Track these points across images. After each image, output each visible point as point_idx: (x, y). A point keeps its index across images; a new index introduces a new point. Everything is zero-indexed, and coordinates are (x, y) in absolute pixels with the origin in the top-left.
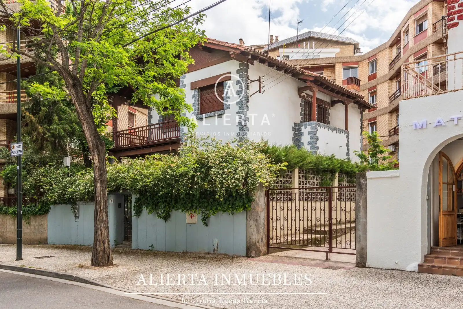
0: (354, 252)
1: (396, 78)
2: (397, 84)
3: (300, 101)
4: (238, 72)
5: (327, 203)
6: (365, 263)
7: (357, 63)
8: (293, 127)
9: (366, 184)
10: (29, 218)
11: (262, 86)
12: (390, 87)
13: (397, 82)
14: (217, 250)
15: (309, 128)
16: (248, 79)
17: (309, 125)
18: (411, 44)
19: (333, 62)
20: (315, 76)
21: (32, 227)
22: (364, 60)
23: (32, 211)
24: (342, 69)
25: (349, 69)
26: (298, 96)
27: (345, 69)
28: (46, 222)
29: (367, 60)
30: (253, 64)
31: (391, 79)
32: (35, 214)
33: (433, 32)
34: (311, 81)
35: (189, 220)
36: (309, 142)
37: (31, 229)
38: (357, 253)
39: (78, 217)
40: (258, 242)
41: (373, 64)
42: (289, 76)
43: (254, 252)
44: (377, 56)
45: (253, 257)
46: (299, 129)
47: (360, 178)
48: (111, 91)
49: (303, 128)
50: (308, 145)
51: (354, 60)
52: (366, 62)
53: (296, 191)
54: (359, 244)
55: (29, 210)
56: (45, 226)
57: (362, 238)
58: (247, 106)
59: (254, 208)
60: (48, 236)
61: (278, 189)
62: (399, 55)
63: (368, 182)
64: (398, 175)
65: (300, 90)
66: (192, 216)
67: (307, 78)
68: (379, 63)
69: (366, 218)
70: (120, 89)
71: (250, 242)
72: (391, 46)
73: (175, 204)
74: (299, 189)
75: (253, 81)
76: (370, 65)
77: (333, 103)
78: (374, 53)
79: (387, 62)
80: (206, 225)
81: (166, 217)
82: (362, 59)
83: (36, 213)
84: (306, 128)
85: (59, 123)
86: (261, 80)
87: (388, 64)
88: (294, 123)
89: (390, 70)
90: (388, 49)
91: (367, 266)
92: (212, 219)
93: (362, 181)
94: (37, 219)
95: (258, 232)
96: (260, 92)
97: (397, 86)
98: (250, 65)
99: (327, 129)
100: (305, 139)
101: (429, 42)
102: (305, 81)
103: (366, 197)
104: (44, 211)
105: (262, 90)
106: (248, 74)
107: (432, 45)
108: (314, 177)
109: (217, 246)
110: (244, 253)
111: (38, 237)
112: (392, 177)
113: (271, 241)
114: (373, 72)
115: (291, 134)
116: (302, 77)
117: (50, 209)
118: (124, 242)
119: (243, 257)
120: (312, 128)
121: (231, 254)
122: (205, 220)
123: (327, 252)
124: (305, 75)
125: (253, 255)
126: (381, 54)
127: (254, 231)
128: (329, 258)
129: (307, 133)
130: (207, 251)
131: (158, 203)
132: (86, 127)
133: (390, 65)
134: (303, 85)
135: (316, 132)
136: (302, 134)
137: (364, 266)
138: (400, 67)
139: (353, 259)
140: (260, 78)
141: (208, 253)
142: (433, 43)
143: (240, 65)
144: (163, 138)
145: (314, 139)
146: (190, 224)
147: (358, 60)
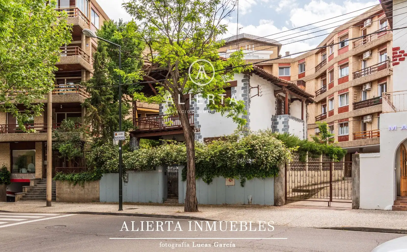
0: (351, 201)
1: (320, 78)
2: (321, 82)
3: (274, 99)
4: (243, 81)
5: (329, 172)
6: (359, 207)
7: (289, 64)
8: (271, 119)
9: (359, 161)
10: (83, 183)
11: (260, 91)
12: (316, 84)
13: (321, 80)
14: (251, 203)
15: (283, 119)
16: (250, 86)
17: (283, 117)
18: (336, 55)
19: (271, 63)
20: (289, 84)
21: (86, 190)
22: (295, 62)
23: (88, 178)
24: (278, 68)
25: (283, 69)
26: (274, 96)
27: (280, 68)
28: (98, 186)
29: (298, 62)
30: (252, 76)
31: (317, 78)
32: (89, 180)
33: (353, 48)
34: (286, 87)
35: (228, 183)
36: (283, 129)
37: (85, 191)
38: (353, 201)
39: (127, 182)
40: (282, 196)
41: (302, 66)
42: (269, 82)
43: (280, 203)
44: (306, 60)
45: (279, 206)
46: (276, 120)
47: (355, 157)
48: (137, 89)
49: (278, 119)
50: (282, 131)
51: (287, 62)
52: (297, 63)
53: (307, 164)
54: (355, 195)
55: (84, 177)
56: (98, 189)
57: (357, 192)
58: (249, 105)
59: (280, 175)
60: (100, 197)
61: (298, 163)
62: (324, 61)
63: (361, 159)
64: (379, 156)
65: (275, 92)
66: (231, 180)
67: (283, 84)
68: (307, 65)
69: (359, 181)
70: (143, 87)
71: (277, 196)
72: (317, 53)
73: (218, 173)
74: (308, 163)
75: (252, 88)
76: (299, 66)
77: (292, 100)
78: (303, 58)
79: (314, 65)
80: (243, 186)
81: (209, 182)
82: (294, 61)
83: (91, 179)
84: (280, 119)
85: (111, 114)
86: (260, 88)
87: (314, 66)
88: (272, 115)
89: (316, 71)
90: (314, 55)
91: (360, 208)
92: (247, 182)
93: (357, 159)
94: (91, 184)
95: (282, 190)
96: (258, 96)
97: (321, 83)
98: (251, 77)
99: (293, 120)
100: (280, 126)
101: (350, 55)
102: (281, 86)
103: (359, 169)
104: (98, 178)
105: (260, 94)
106: (250, 83)
107: (352, 57)
108: (297, 154)
109: (251, 200)
110: (273, 203)
111: (91, 196)
112: (375, 157)
113: (288, 196)
114: (302, 71)
115: (270, 123)
116: (279, 84)
117: (102, 176)
118: (168, 199)
119: (271, 206)
120: (285, 119)
121: (262, 204)
122: (242, 184)
123: (329, 202)
124: (281, 82)
125: (279, 205)
126: (308, 59)
127: (280, 189)
128: (330, 205)
129: (282, 123)
130: (243, 203)
131: (203, 172)
132: (185, 124)
133: (316, 67)
134: (279, 88)
135: (288, 122)
136: (277, 123)
137: (358, 208)
138: (326, 71)
139: (350, 205)
140: (258, 85)
141: (244, 205)
142: (353, 56)
143: (244, 77)
144: (178, 124)
145: (286, 127)
146: (229, 186)
147: (290, 62)
